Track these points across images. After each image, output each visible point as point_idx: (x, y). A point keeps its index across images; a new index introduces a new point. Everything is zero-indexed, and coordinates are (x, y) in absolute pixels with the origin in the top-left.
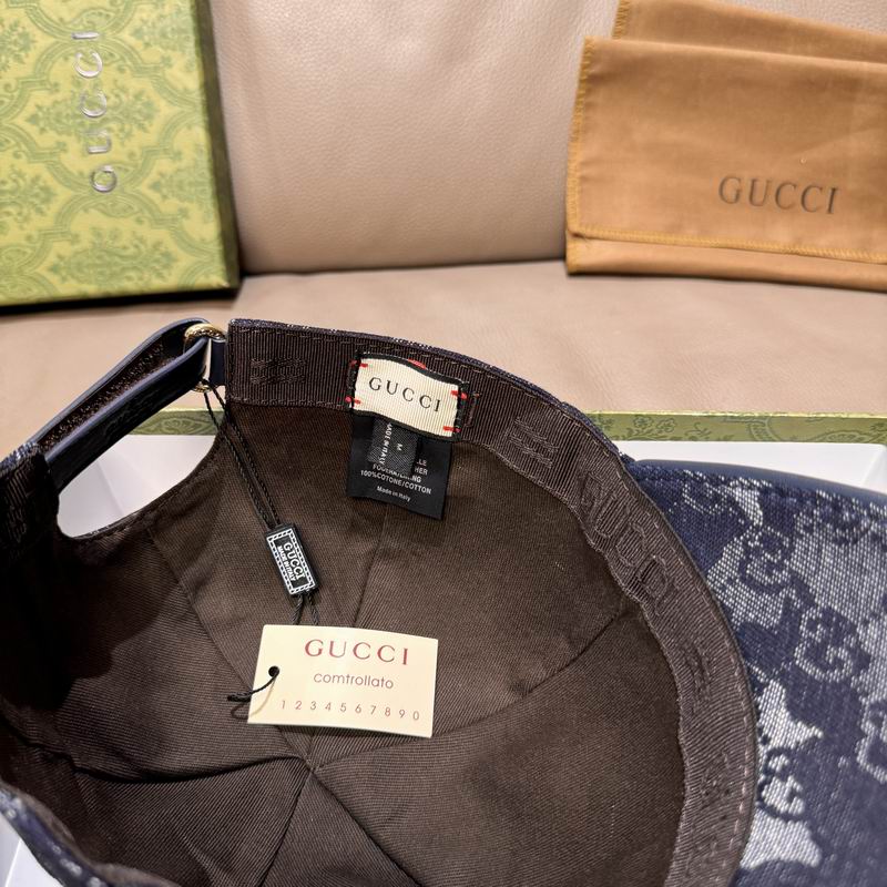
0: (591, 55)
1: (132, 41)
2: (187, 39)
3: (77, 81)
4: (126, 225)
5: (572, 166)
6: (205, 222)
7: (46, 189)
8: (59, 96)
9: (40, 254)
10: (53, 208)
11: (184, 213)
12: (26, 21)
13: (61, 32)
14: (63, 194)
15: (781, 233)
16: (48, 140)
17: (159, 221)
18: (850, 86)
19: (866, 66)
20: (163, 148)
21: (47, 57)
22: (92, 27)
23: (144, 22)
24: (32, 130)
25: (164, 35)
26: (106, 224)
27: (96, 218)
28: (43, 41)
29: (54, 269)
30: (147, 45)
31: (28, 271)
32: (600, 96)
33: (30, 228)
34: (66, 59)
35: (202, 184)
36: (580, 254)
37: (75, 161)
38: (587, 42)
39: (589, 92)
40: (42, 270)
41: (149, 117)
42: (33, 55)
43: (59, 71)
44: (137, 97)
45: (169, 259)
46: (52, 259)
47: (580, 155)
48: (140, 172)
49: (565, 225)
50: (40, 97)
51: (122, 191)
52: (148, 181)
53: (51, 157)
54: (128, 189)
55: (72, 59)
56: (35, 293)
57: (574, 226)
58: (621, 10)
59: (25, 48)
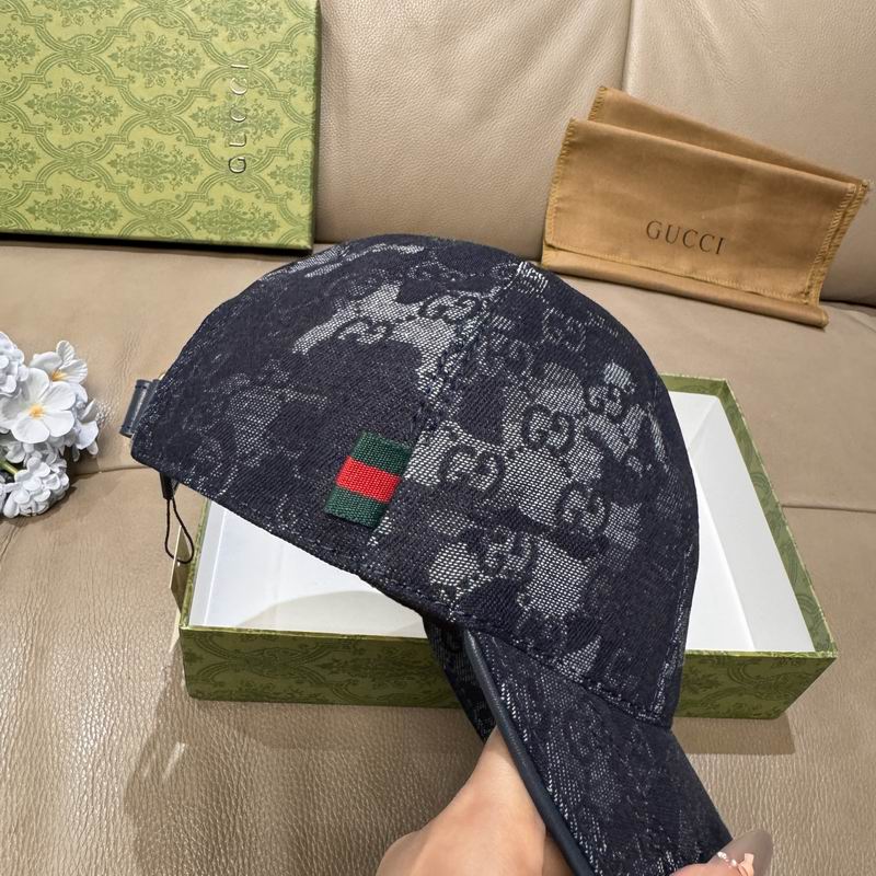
0: (573, 129)
1: (271, 75)
2: (308, 80)
3: (230, 95)
4: (248, 199)
5: (551, 199)
6: (303, 204)
7: (196, 165)
8: (216, 104)
9: (183, 210)
10: (199, 179)
11: (289, 195)
12: (200, 50)
13: (224, 62)
14: (207, 171)
15: (683, 264)
16: (202, 132)
17: (271, 199)
18: (739, 172)
19: (750, 162)
20: (282, 150)
21: (212, 76)
22: (245, 61)
23: (282, 64)
24: (193, 124)
25: (294, 75)
26: (234, 195)
27: (228, 190)
28: (210, 66)
29: (193, 221)
30: (281, 79)
31: (174, 220)
32: (575, 157)
33: (180, 190)
34: (224, 80)
35: (304, 178)
36: (551, 259)
37: (219, 149)
38: (572, 120)
39: (569, 153)
40: (184, 220)
41: (275, 128)
42: (201, 74)
43: (218, 87)
44: (269, 113)
45: (274, 226)
46: (192, 213)
47: (557, 193)
48: (264, 164)
49: (542, 237)
50: (201, 103)
51: (249, 174)
52: (269, 170)
53: (203, 144)
54: (253, 174)
55: (228, 80)
56: (176, 236)
57: (549, 239)
58: (595, 102)
59: (197, 68)
